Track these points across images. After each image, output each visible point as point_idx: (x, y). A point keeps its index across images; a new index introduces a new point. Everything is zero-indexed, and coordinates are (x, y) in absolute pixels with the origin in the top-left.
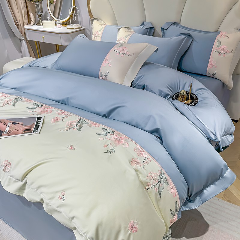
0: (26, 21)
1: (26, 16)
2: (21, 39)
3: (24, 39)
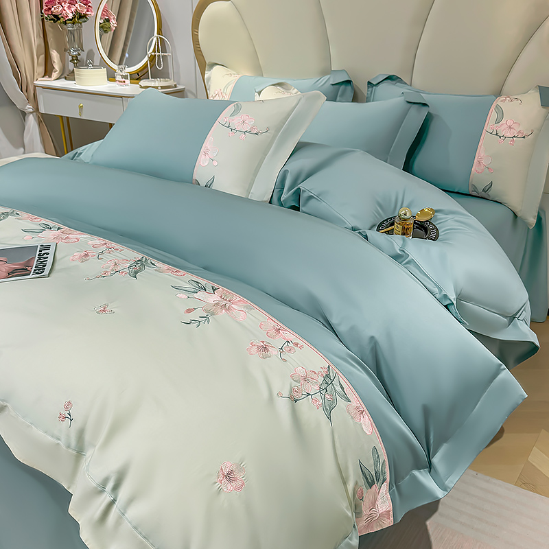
0: (41, 69)
1: (42, 57)
2: (26, 111)
3: (31, 113)
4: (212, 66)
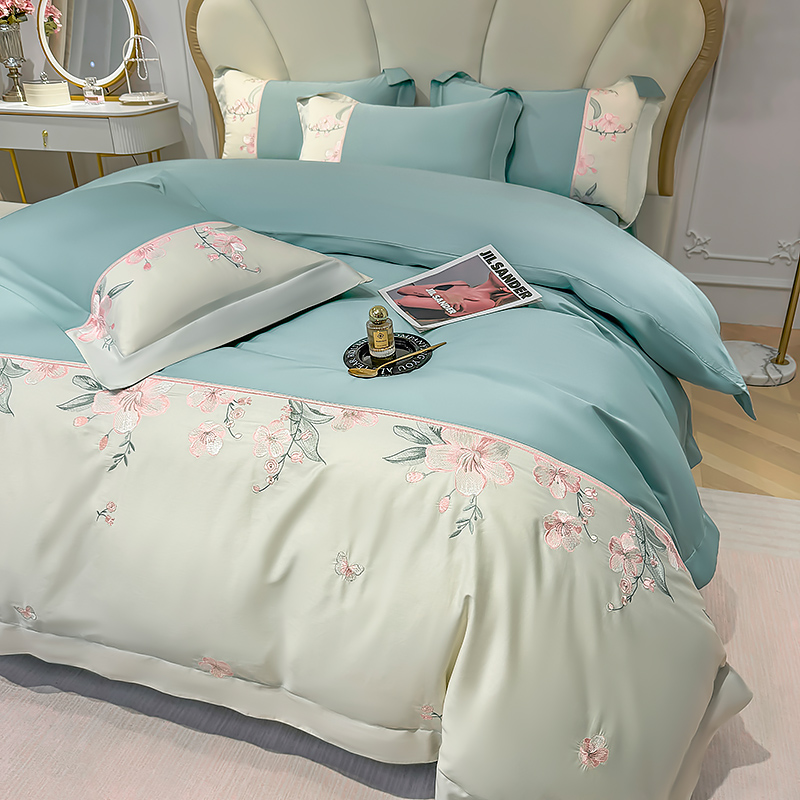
4: (222, 70)
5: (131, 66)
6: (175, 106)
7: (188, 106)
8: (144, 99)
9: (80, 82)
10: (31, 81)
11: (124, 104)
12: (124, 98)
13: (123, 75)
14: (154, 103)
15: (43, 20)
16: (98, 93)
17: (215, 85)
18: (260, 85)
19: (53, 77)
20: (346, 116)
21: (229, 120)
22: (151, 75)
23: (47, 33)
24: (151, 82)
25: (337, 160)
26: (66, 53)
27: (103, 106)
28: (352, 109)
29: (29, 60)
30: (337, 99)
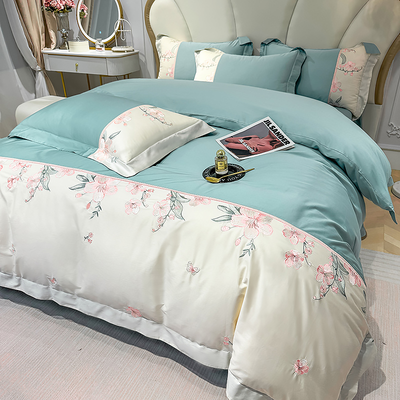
1: (44, 35)
3: (40, 71)
4: (160, 36)
5: (118, 33)
6: (137, 53)
7: (144, 54)
8: (123, 50)
9: (94, 41)
10: (72, 40)
11: (113, 52)
12: (114, 49)
13: (114, 38)
14: (127, 51)
15: (79, 11)
16: (102, 46)
17: (157, 43)
18: (178, 44)
19: (82, 38)
20: (218, 59)
21: (162, 61)
22: (127, 38)
23: (80, 18)
24: (127, 42)
25: (212, 81)
26: (89, 27)
27: (104, 53)
28: (221, 56)
29: (72, 30)
30: (213, 51)
